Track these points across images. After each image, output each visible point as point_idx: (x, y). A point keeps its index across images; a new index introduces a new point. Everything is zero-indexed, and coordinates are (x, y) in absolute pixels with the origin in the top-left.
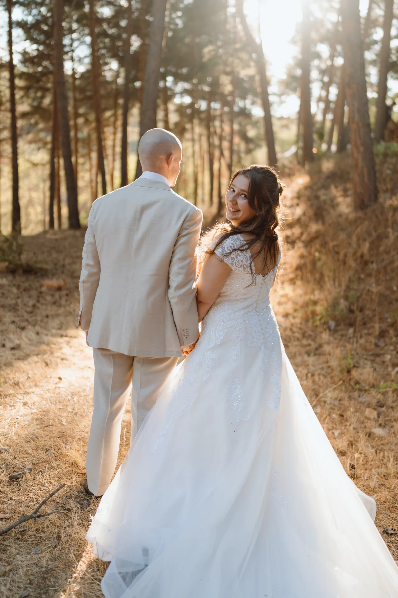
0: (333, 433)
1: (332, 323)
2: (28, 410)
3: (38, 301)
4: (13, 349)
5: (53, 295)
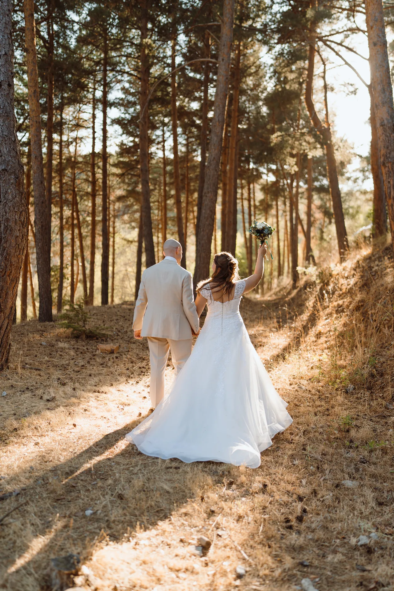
0: (301, 482)
1: (351, 387)
2: (37, 449)
3: (89, 362)
4: (48, 400)
5: (104, 357)
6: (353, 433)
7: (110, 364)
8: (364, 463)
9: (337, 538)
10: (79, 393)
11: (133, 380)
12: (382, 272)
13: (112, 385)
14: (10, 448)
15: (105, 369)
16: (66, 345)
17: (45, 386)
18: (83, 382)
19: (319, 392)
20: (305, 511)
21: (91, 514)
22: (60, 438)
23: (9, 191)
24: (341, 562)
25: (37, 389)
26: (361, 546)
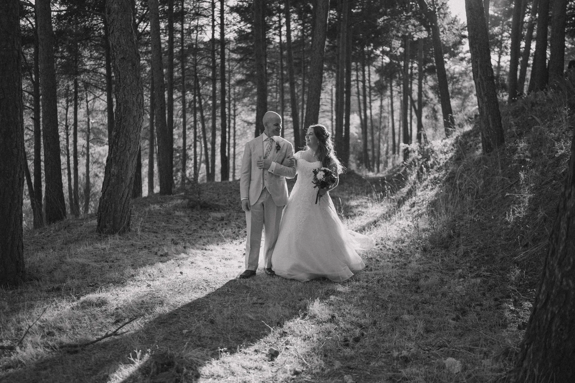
0: (365, 315)
1: (430, 246)
2: (148, 289)
3: (200, 227)
4: (162, 256)
5: (215, 224)
6: (422, 282)
7: (218, 228)
8: (425, 303)
9: (384, 352)
10: (187, 250)
11: (238, 241)
12: (475, 146)
13: (218, 245)
14: (127, 288)
15: (214, 233)
16: (182, 214)
17: (160, 245)
18: (193, 242)
19: (401, 251)
20: (363, 335)
21: (187, 333)
22: (168, 282)
23: (127, 77)
24: (381, 367)
25: (153, 247)
26: (401, 357)
